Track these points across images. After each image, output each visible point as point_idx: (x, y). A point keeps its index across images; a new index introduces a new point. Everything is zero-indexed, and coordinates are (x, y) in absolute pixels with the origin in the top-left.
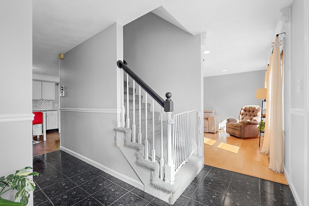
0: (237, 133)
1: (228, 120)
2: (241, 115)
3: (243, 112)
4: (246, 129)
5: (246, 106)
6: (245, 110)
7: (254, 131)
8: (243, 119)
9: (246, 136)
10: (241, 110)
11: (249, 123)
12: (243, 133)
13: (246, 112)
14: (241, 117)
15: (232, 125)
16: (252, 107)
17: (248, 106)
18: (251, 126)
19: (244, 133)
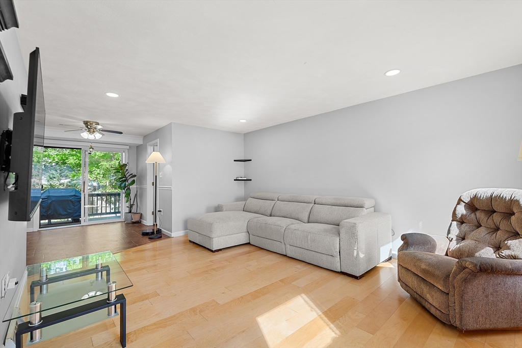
0: (434, 300)
1: (404, 237)
2: (455, 223)
3: (464, 212)
4: (470, 294)
5: (477, 190)
6: (472, 206)
7: (513, 303)
8: (463, 239)
9: (471, 325)
10: (458, 203)
11: (487, 269)
12: (457, 308)
13: (478, 213)
14: (455, 231)
15: (417, 260)
16: (499, 198)
17: (484, 192)
18: (500, 279)
19: (461, 309)
